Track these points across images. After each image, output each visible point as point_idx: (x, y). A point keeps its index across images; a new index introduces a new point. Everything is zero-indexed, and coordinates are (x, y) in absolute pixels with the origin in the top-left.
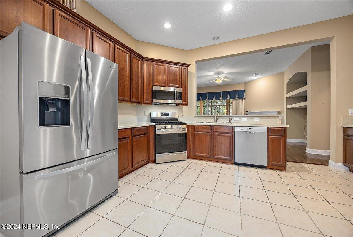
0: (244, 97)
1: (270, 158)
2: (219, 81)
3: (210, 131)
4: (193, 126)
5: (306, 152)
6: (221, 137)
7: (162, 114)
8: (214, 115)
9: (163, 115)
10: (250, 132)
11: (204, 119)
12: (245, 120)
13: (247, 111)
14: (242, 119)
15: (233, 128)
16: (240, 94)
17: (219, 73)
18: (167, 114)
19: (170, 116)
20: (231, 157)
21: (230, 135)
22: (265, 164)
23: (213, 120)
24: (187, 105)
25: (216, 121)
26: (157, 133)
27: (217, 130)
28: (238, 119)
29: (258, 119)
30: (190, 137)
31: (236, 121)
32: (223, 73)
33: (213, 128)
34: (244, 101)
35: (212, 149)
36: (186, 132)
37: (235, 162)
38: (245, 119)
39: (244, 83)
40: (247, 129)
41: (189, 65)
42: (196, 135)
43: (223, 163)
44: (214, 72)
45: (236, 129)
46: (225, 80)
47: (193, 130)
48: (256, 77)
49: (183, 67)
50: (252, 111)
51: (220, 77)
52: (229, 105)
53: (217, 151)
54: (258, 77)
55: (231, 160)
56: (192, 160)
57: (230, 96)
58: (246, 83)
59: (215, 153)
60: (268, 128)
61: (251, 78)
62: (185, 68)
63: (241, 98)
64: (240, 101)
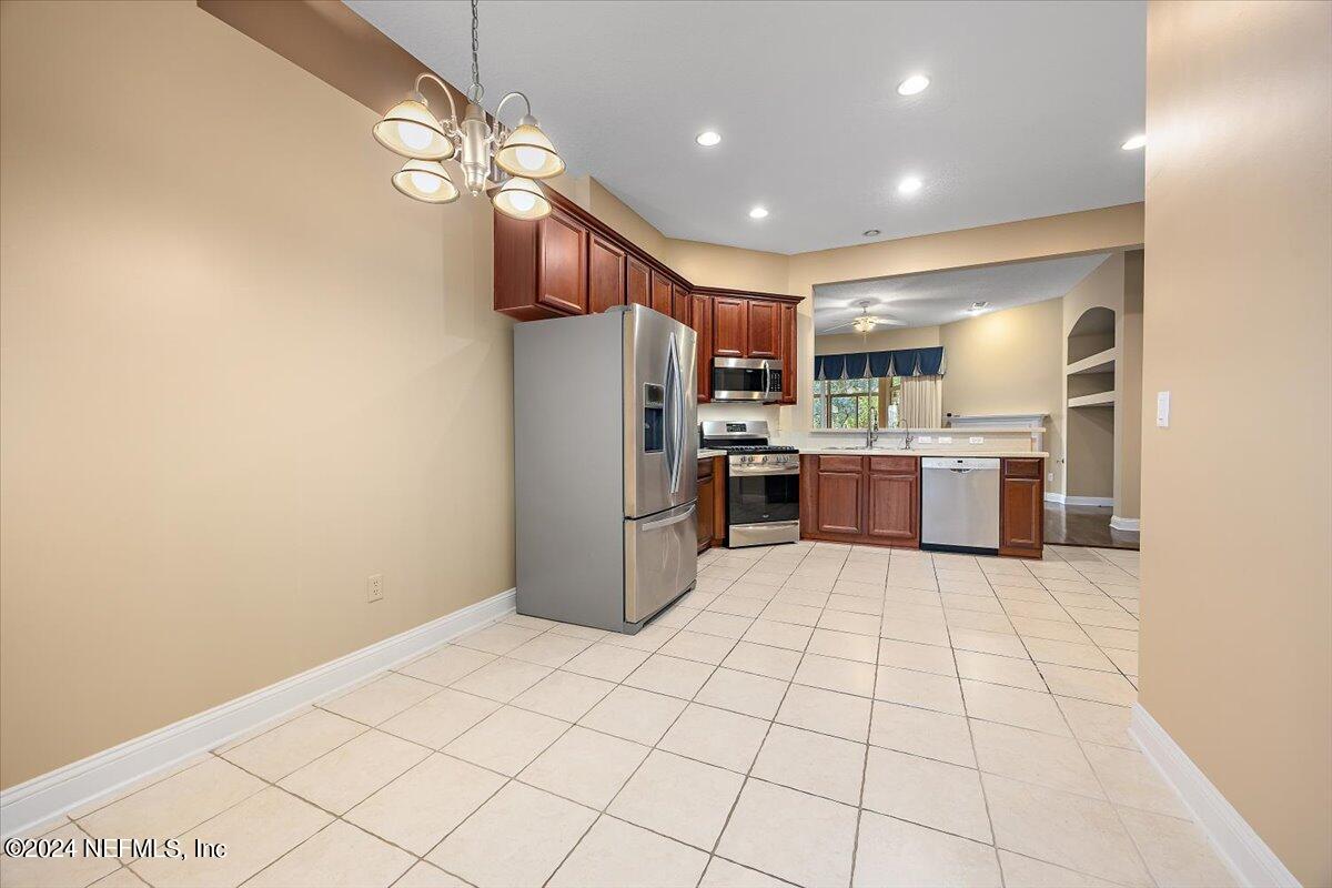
0: (941, 371)
1: (1008, 529)
2: (865, 326)
3: (859, 468)
4: (816, 458)
5: (1109, 528)
6: (887, 482)
7: (731, 427)
8: (865, 430)
9: (732, 431)
10: (960, 470)
11: (836, 440)
12: (945, 442)
13: (949, 415)
14: (938, 439)
15: (917, 460)
16: (927, 362)
17: (865, 303)
18: (742, 427)
19: (749, 432)
20: (913, 530)
21: (911, 478)
22: (996, 545)
23: (863, 442)
24: (793, 402)
25: (870, 444)
26: (732, 474)
27: (878, 468)
28: (927, 439)
29: (981, 440)
30: (807, 486)
31: (922, 445)
32: (876, 301)
33: (867, 460)
34: (939, 382)
35: (865, 512)
36: (797, 472)
37: (924, 541)
38: (948, 440)
39: (941, 326)
40: (953, 464)
41: (800, 299)
42: (822, 480)
43: (892, 546)
44: (850, 301)
45: (926, 464)
46: (883, 321)
47: (815, 467)
48: (976, 312)
49: (783, 305)
50: (963, 416)
51: (870, 315)
52: (888, 393)
53: (877, 518)
54: (984, 310)
55: (912, 537)
56: (812, 543)
57: (896, 367)
58: (945, 327)
59: (871, 523)
60: (1003, 460)
61: (963, 313)
62: (788, 308)
63: (930, 375)
64: (928, 383)
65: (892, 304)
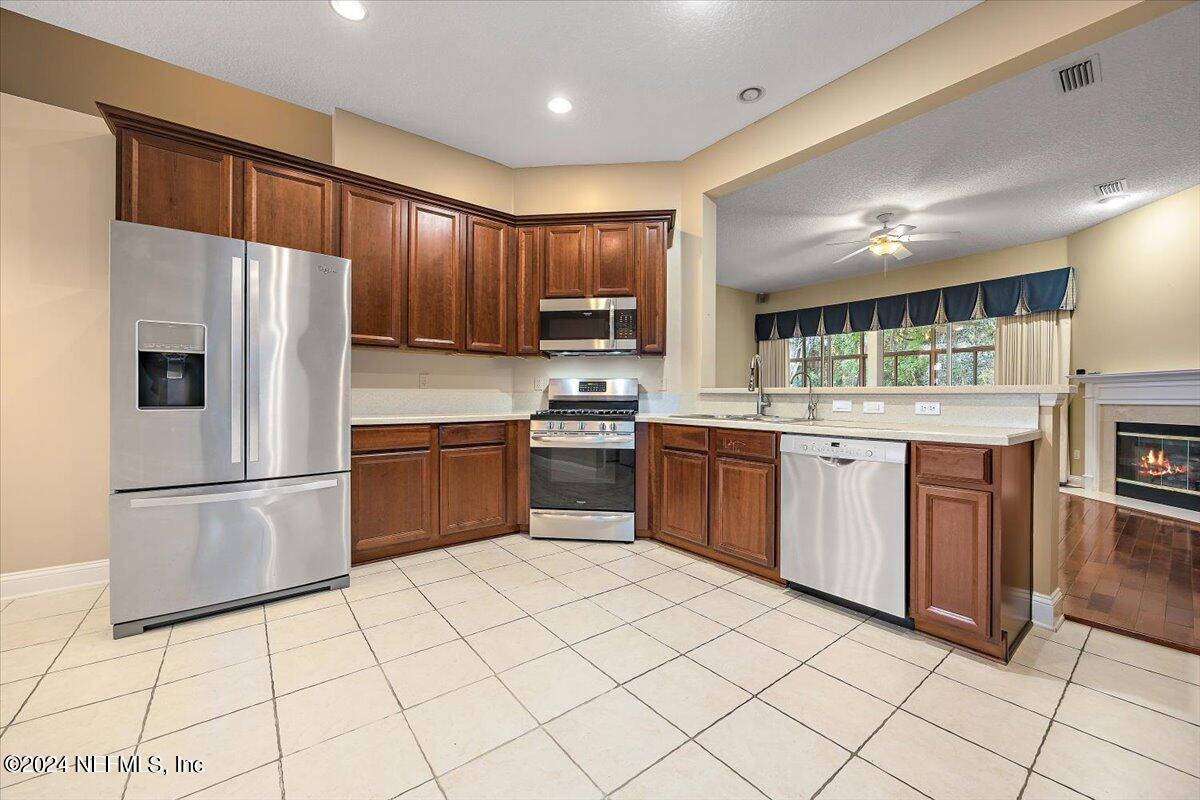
0: (1068, 302)
1: (921, 587)
4: (660, 429)
7: (585, 386)
9: (586, 390)
12: (873, 410)
13: (1080, 372)
14: (865, 404)
15: (776, 439)
16: (1041, 294)
17: (885, 216)
18: (602, 386)
19: (609, 392)
20: (770, 554)
25: (761, 412)
26: (533, 444)
28: (845, 406)
29: (934, 407)
30: (651, 466)
32: (904, 212)
33: (713, 435)
34: (1065, 322)
35: (712, 513)
38: (878, 406)
39: (1068, 236)
40: (824, 447)
41: (670, 213)
42: (665, 460)
43: (751, 573)
45: (786, 445)
47: (658, 441)
49: (646, 225)
55: (763, 563)
56: (655, 546)
57: (985, 306)
58: (1078, 236)
59: (718, 532)
60: (913, 445)
63: (1047, 311)
64: (1043, 326)
65: (932, 209)
